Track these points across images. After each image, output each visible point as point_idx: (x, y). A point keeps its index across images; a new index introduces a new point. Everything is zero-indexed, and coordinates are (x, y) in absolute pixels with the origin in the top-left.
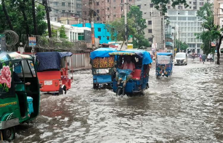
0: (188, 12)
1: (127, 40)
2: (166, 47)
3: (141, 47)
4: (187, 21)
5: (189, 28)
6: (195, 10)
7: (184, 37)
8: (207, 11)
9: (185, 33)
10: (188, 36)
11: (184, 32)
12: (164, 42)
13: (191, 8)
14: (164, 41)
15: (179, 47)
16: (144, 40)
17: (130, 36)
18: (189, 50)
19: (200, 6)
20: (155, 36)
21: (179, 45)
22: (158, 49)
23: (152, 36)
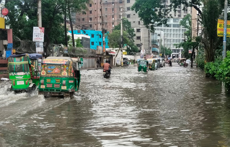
0: (173, 20)
1: (122, 48)
2: (152, 53)
3: (131, 53)
4: (172, 28)
5: (174, 34)
6: (180, 18)
7: (169, 43)
8: (189, 21)
9: (170, 40)
10: (173, 42)
11: (169, 38)
12: (150, 49)
13: (176, 16)
14: (151, 47)
15: (164, 52)
16: (134, 46)
17: (125, 45)
18: (174, 55)
19: (185, 14)
20: (143, 44)
21: (164, 51)
22: (145, 54)
23: (141, 43)
